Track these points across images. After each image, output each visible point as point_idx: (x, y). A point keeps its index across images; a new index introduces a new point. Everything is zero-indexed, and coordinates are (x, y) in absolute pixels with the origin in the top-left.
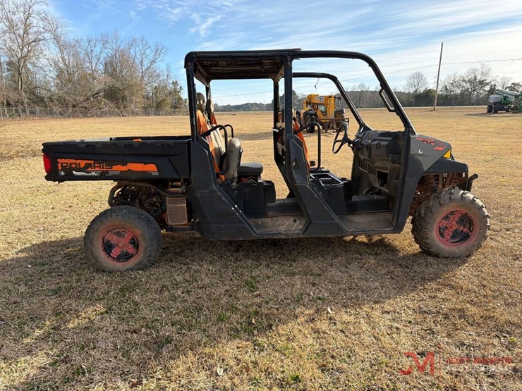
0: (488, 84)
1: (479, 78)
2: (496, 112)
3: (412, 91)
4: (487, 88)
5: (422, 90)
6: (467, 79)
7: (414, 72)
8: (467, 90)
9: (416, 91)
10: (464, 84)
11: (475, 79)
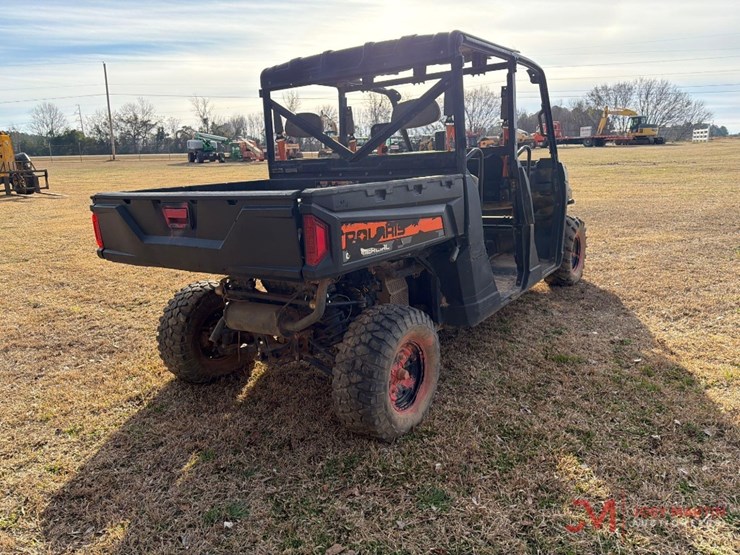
0: (153, 126)
1: (140, 117)
2: (201, 162)
3: (45, 131)
4: (154, 131)
5: (61, 131)
6: (125, 119)
7: (40, 103)
8: (128, 133)
9: (51, 132)
10: (123, 125)
11: (136, 119)
